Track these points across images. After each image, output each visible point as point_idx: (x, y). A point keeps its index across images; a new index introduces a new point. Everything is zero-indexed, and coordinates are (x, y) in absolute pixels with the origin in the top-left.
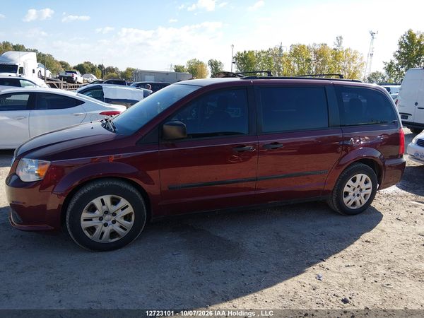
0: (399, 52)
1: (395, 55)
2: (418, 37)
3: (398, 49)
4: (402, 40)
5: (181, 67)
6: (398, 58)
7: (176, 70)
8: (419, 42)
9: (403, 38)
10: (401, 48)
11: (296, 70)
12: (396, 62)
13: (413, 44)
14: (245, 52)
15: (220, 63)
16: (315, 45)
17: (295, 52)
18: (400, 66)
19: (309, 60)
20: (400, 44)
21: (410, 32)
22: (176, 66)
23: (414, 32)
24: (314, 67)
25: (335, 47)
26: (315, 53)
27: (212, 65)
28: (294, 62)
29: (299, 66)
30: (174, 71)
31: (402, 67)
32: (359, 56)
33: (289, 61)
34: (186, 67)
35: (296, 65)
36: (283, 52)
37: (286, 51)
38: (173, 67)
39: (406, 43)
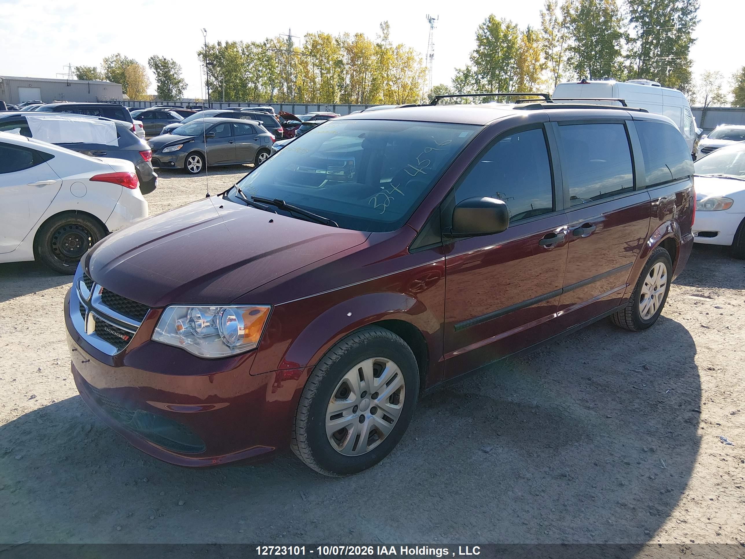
0: (477, 51)
1: (472, 58)
2: (503, 27)
3: (476, 48)
4: (481, 32)
5: (89, 70)
6: (477, 63)
7: (80, 77)
8: (505, 36)
9: (483, 29)
10: (479, 47)
11: (318, 80)
12: (474, 69)
13: (497, 38)
14: (219, 44)
15: (174, 63)
16: (347, 35)
17: (314, 46)
18: (480, 76)
19: (339, 63)
20: (479, 39)
21: (491, 19)
22: (78, 69)
23: (498, 19)
24: (349, 76)
25: (379, 41)
26: (349, 50)
27: (156, 67)
28: (314, 65)
29: (322, 74)
30: (76, 78)
31: (483, 78)
32: (417, 59)
33: (305, 64)
34: (101, 70)
35: (317, 71)
36: (294, 47)
37: (299, 44)
38: (73, 70)
39: (487, 38)
